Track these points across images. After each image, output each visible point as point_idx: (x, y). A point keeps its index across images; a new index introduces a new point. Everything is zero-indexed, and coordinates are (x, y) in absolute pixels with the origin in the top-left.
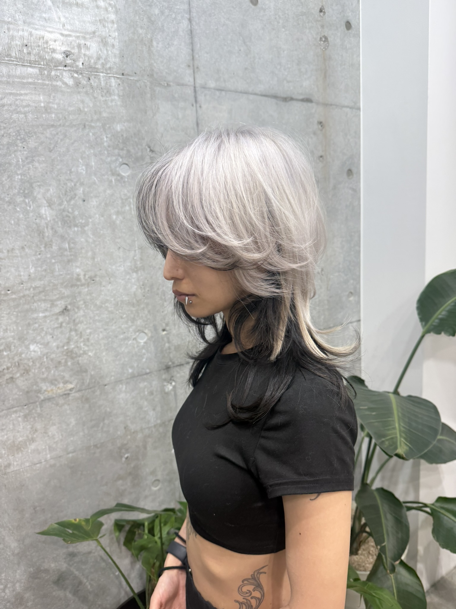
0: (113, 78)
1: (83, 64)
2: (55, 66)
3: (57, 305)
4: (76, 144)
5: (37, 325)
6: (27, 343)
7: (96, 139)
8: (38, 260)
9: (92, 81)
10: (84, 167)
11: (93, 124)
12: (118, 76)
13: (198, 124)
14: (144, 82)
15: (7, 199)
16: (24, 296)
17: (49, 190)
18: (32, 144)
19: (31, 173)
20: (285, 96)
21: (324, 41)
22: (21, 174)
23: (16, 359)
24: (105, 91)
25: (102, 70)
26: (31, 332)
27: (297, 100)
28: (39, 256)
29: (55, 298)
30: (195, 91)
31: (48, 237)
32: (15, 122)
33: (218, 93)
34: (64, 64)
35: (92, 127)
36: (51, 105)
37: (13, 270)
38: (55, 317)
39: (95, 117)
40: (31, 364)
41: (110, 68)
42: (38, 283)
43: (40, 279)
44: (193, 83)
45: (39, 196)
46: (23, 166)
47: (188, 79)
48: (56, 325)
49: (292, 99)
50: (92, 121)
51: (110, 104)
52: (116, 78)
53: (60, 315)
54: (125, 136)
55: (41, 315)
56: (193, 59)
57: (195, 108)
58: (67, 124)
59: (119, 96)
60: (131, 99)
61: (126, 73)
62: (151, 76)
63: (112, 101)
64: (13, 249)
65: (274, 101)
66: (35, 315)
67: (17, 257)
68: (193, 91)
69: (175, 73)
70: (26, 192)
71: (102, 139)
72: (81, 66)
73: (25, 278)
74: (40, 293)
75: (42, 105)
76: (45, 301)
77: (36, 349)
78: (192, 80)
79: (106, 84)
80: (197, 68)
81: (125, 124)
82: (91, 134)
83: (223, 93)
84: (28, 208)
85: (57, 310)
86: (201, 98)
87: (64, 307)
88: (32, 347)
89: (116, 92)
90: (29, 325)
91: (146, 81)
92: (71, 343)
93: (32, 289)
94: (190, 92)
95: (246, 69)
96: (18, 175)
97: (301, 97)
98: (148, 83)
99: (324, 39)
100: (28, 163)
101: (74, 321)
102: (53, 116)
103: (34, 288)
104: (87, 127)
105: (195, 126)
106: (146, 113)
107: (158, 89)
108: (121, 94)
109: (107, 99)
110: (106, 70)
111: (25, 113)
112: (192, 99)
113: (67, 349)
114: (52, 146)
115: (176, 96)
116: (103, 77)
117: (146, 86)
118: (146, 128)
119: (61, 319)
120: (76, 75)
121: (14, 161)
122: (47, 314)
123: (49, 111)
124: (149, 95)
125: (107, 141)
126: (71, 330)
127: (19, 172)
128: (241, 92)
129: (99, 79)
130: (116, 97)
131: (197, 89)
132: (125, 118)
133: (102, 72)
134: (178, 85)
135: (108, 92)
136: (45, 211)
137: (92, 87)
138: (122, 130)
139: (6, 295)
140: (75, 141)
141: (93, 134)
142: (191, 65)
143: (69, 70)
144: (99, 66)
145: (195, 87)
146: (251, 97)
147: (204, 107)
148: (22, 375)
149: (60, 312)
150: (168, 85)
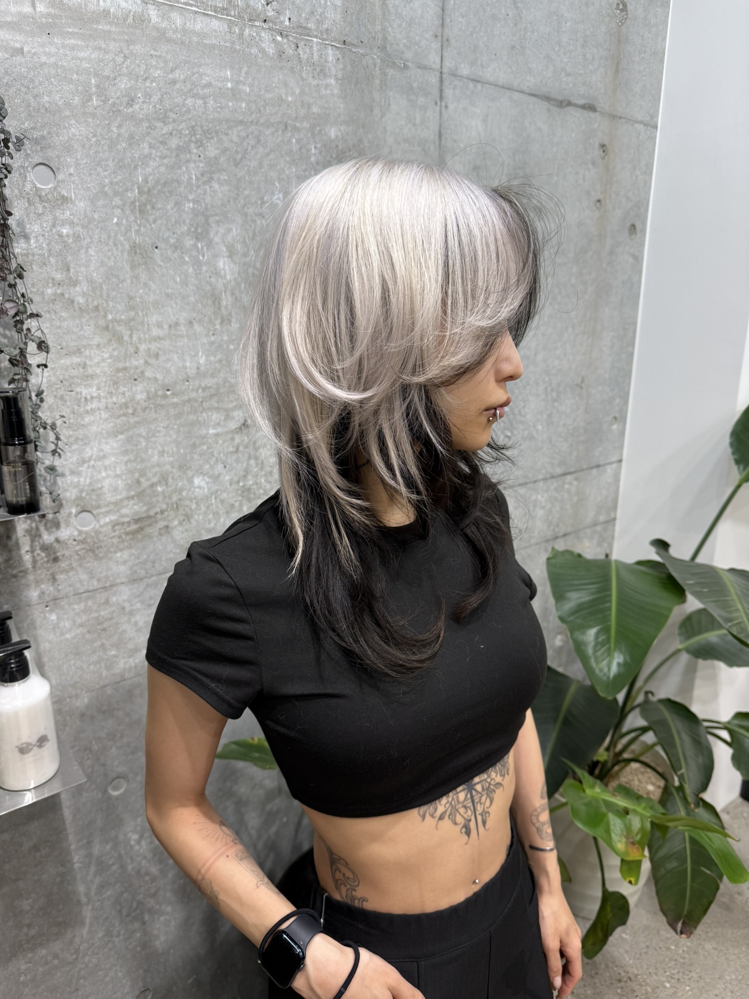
0: (330, 48)
1: (290, 19)
2: (250, 20)
3: (233, 418)
4: (272, 156)
5: (205, 447)
6: (190, 473)
7: (300, 149)
8: (212, 343)
9: (300, 50)
10: (281, 195)
11: (298, 125)
12: (338, 45)
13: (440, 136)
14: (373, 58)
15: (172, 241)
16: (189, 401)
17: (230, 230)
18: (212, 151)
19: (208, 200)
20: (561, 98)
21: (622, 10)
22: (195, 201)
23: (175, 498)
24: (318, 70)
25: (315, 33)
26: (196, 457)
27: (576, 106)
28: (213, 338)
29: (231, 406)
30: (441, 81)
31: (226, 307)
32: (188, 111)
33: (471, 85)
34: (263, 17)
35: (296, 129)
36: (241, 87)
37: (175, 357)
38: (229, 436)
39: (302, 112)
40: (194, 506)
41: (327, 30)
42: (209, 382)
43: (213, 376)
44: (438, 67)
45: (217, 239)
46: (198, 187)
47: (433, 59)
48: (231, 449)
49: (570, 104)
50: (296, 118)
51: (323, 92)
52: (334, 48)
53: (237, 433)
54: (340, 147)
55: (211, 431)
56: (443, 25)
57: (438, 109)
58: (262, 121)
59: (337, 79)
60: (353, 86)
61: (348, 40)
62: (383, 48)
63: (327, 86)
64: (177, 324)
65: (545, 105)
66: (203, 431)
67: (182, 336)
68: (438, 79)
69: (416, 47)
70: (199, 230)
71: (309, 150)
72: (287, 23)
73: (192, 372)
74: (212, 396)
75: (229, 85)
76: (218, 409)
77: (203, 484)
78: (438, 61)
79: (320, 57)
80: (448, 40)
81: (342, 128)
82: (294, 141)
83: (479, 86)
84: (201, 258)
85: (233, 425)
86: (448, 92)
87: (242, 421)
88: (197, 481)
89: (334, 72)
90: (194, 446)
91: (375, 57)
92: (250, 477)
93: (200, 391)
94: (434, 80)
95: (513, 47)
96: (189, 201)
97: (581, 102)
98: (379, 61)
99: (621, 7)
100: (205, 183)
101: (255, 443)
102: (244, 105)
103: (204, 390)
104: (289, 129)
105: (437, 138)
106: (372, 111)
107: (391, 72)
108: (340, 76)
109: (320, 82)
110: (321, 32)
111: (204, 98)
112: (436, 92)
113: (243, 486)
114: (239, 156)
115: (415, 85)
116: (318, 43)
117: (375, 66)
118: (370, 136)
119: (237, 440)
120: (279, 38)
121: (185, 178)
122: (219, 430)
123: (238, 96)
124: (378, 82)
125: (315, 154)
126: (250, 458)
127: (191, 197)
128: (503, 87)
129: (311, 47)
130: (333, 81)
131: (444, 76)
132: (342, 118)
133: (316, 37)
134: (419, 68)
135: (323, 72)
136: (223, 264)
137: (300, 61)
138: (337, 136)
139: (165, 397)
140: (271, 151)
141: (298, 141)
142: (439, 34)
143: (270, 29)
144: (311, 25)
145: (441, 73)
146: (516, 96)
147: (451, 107)
148: (180, 524)
149: (236, 429)
150: (406, 67)
